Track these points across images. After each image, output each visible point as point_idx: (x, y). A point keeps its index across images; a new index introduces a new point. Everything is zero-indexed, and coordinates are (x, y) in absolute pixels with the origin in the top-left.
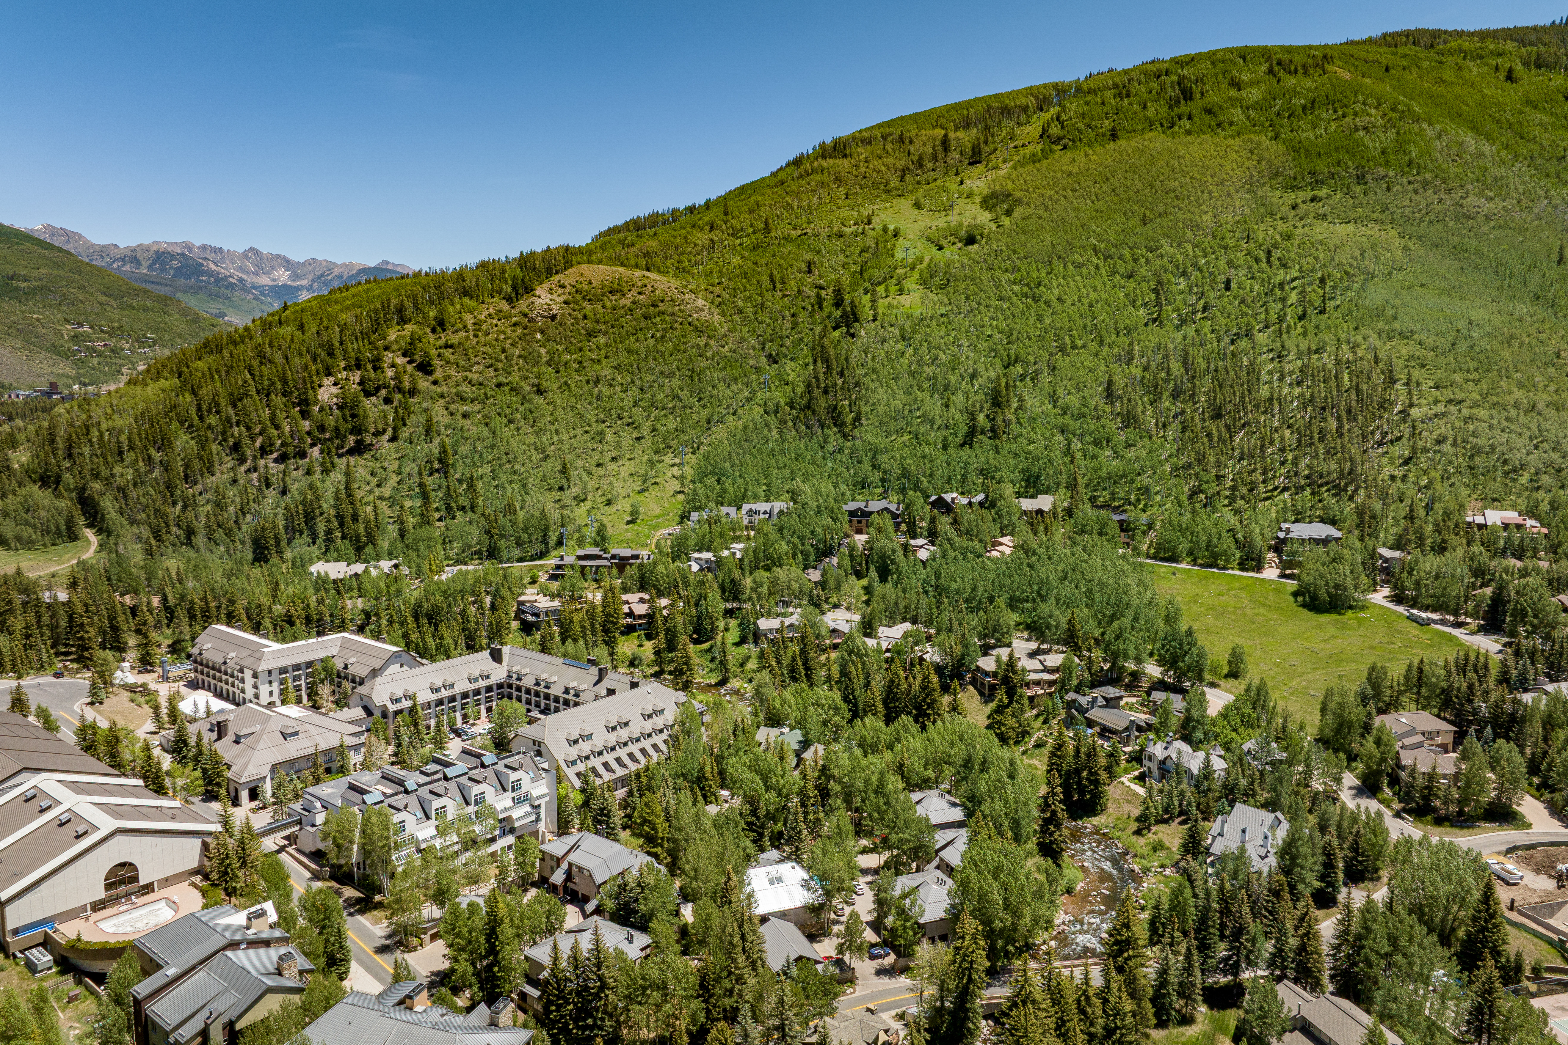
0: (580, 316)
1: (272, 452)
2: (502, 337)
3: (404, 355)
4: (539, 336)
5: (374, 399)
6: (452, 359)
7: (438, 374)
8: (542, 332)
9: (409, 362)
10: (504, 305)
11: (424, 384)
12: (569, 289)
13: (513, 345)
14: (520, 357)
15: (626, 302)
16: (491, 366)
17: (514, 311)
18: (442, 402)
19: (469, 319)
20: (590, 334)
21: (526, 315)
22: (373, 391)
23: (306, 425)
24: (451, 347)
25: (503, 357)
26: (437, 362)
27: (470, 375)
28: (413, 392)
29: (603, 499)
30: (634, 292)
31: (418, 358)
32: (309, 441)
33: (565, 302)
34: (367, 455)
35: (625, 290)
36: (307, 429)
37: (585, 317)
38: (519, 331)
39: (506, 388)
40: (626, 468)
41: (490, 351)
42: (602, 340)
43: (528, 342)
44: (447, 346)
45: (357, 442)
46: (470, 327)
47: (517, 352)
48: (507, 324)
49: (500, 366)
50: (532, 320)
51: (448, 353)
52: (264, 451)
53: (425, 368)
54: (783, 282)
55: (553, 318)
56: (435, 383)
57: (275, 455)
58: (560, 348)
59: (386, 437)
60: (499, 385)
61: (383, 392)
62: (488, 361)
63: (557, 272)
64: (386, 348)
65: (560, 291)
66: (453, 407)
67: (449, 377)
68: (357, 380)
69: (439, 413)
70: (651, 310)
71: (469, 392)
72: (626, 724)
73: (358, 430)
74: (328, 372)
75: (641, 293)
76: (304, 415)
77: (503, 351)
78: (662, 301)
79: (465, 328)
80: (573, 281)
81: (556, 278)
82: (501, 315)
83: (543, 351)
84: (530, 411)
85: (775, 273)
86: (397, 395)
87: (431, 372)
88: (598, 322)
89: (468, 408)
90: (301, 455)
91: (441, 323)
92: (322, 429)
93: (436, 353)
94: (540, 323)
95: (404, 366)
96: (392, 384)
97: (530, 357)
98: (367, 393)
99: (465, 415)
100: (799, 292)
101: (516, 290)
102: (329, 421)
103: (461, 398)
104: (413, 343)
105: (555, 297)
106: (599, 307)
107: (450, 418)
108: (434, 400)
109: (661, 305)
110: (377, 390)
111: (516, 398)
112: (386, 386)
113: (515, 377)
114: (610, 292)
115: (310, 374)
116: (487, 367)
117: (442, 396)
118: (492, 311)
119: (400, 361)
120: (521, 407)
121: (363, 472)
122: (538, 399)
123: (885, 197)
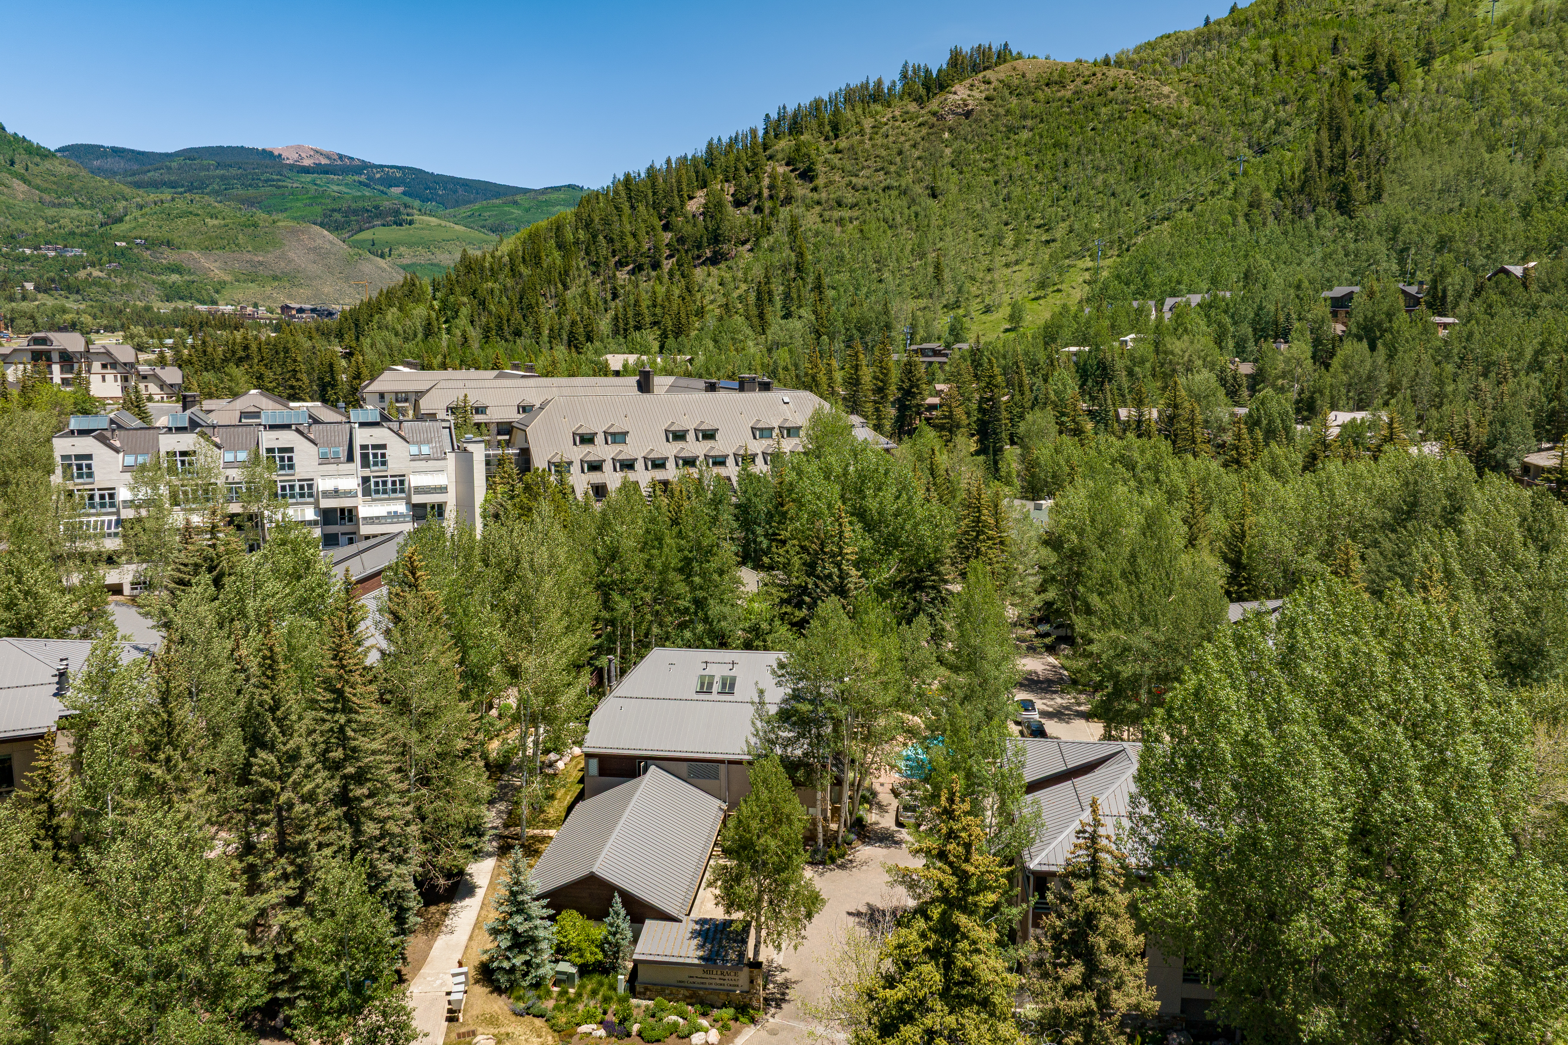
0: (1002, 111)
1: (627, 264)
2: (903, 138)
3: (787, 164)
4: (946, 135)
5: (745, 209)
6: (838, 163)
7: (820, 181)
8: (951, 130)
9: (792, 171)
10: (913, 107)
11: (801, 190)
12: (995, 84)
13: (914, 146)
14: (919, 158)
15: (1067, 94)
16: (882, 169)
17: (923, 112)
18: (818, 209)
19: (868, 123)
20: (1012, 130)
21: (934, 114)
22: (744, 200)
23: (668, 236)
24: (840, 152)
25: (898, 159)
26: (820, 168)
27: (854, 180)
28: (788, 200)
29: (982, 306)
30: (1079, 81)
31: (802, 166)
32: (666, 253)
33: (987, 99)
34: (723, 265)
35: (1068, 81)
36: (667, 241)
37: (1008, 112)
38: (924, 131)
39: (894, 193)
40: (1024, 272)
41: (884, 153)
42: (1025, 135)
43: (931, 142)
44: (837, 151)
45: (715, 252)
46: (868, 131)
47: (917, 154)
48: (912, 124)
49: (893, 168)
50: (941, 118)
51: (835, 159)
52: (620, 264)
53: (807, 175)
54: (1291, 63)
55: (968, 114)
56: (815, 189)
57: (631, 266)
58: (971, 147)
59: (748, 246)
60: (887, 188)
61: (755, 202)
62: (880, 165)
63: (985, 69)
64: (770, 158)
65: (983, 87)
66: (827, 214)
67: (831, 183)
68: (732, 191)
69: (810, 220)
70: (1097, 100)
71: (850, 197)
72: (709, 435)
73: (716, 238)
74: (704, 185)
75: (1086, 83)
76: (666, 228)
77: (900, 153)
78: (1113, 89)
79: (862, 132)
80: (1002, 76)
81: (981, 75)
82: (907, 117)
83: (948, 151)
84: (917, 215)
85: (1282, 53)
86: (768, 205)
87: (811, 179)
88: (1024, 117)
89: (846, 213)
90: (656, 266)
91: (835, 128)
92: (681, 240)
93: (822, 159)
94: (951, 120)
95: (784, 174)
96: (766, 193)
97: (931, 158)
98: (738, 204)
99: (840, 222)
100: (1314, 70)
101: (928, 90)
102: (688, 230)
103: (839, 204)
104: (798, 150)
105: (976, 93)
106: (1028, 101)
107: (821, 226)
108: (808, 207)
109: (1111, 94)
110: (749, 200)
111: (904, 202)
112: (759, 195)
113: (908, 179)
114: (1047, 85)
115: (679, 182)
116: (877, 171)
117: (819, 203)
118: (897, 113)
119: (781, 169)
120: (906, 211)
121: (713, 282)
122: (930, 202)
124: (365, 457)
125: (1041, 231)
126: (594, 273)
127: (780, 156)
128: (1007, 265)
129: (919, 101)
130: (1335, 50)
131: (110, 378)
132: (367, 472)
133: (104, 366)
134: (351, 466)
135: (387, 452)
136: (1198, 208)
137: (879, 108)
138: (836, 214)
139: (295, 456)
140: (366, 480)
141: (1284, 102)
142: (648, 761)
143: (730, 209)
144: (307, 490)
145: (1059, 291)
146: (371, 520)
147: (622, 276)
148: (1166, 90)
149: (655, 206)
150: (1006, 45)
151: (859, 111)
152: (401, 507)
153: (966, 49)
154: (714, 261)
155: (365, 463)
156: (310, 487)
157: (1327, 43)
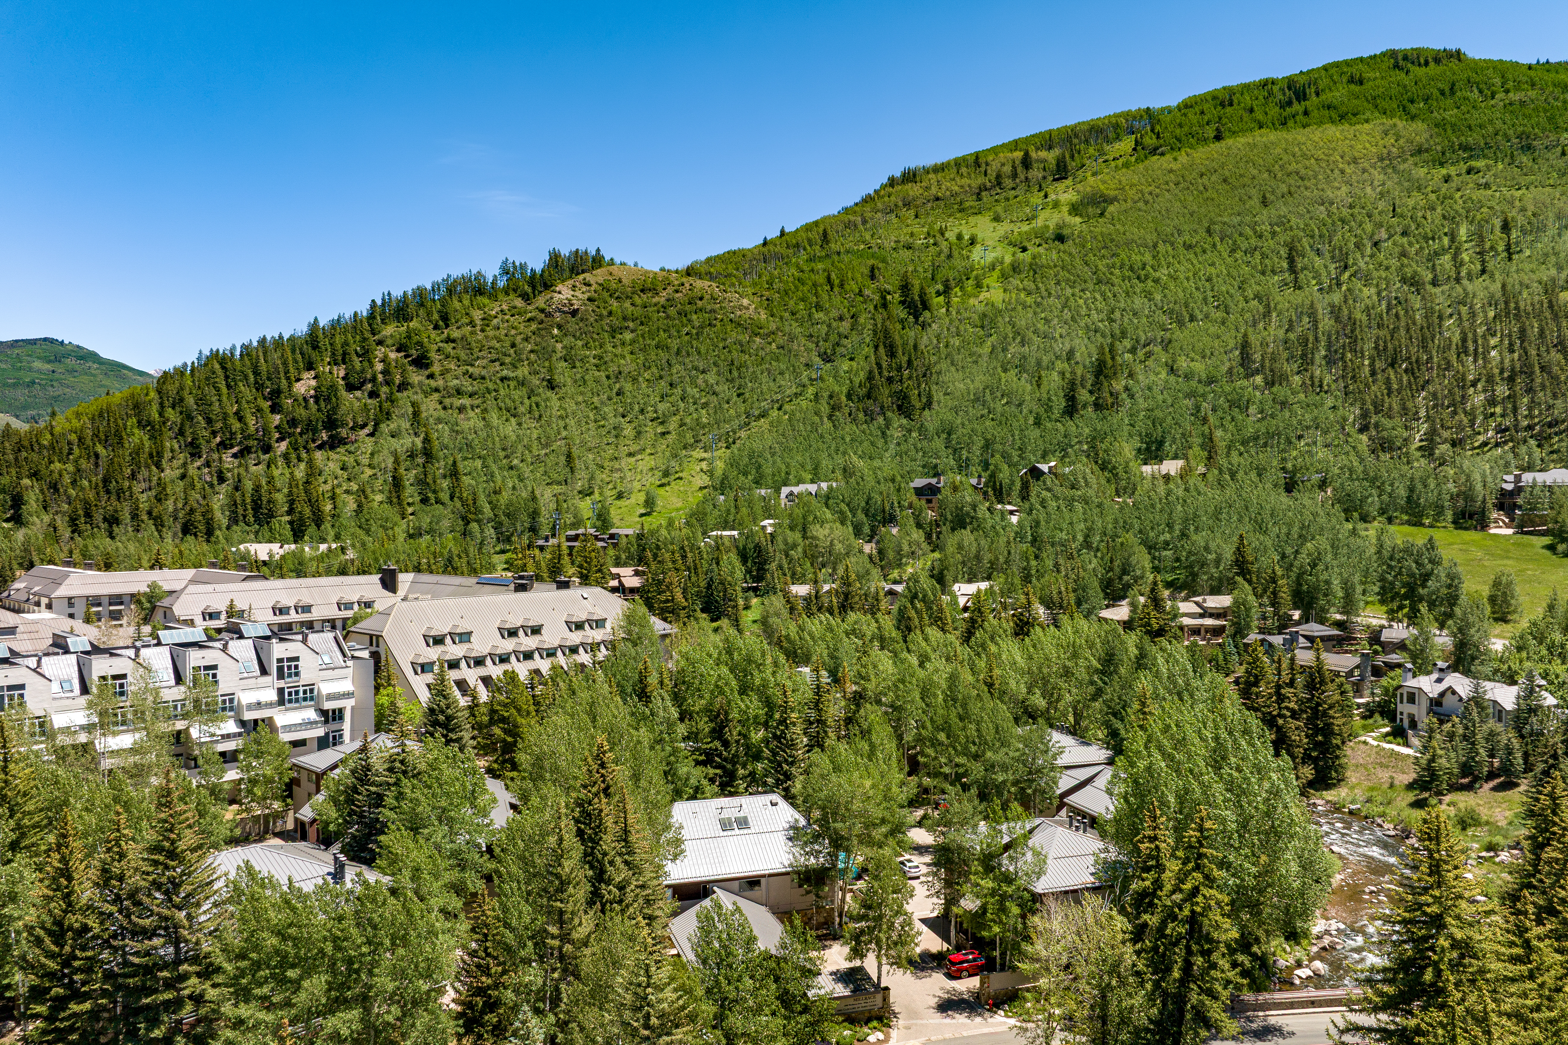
0: (605, 313)
1: (232, 447)
2: (513, 332)
3: (399, 350)
4: (556, 331)
5: (358, 393)
6: (452, 353)
7: (436, 368)
8: (560, 327)
9: (405, 357)
10: (519, 303)
11: (416, 377)
12: (595, 286)
13: (526, 339)
14: (532, 351)
15: (661, 300)
16: (497, 360)
17: (530, 308)
18: (436, 396)
19: (477, 315)
20: (616, 330)
21: (542, 311)
22: (357, 384)
23: (277, 419)
24: (453, 341)
25: (512, 351)
26: (434, 356)
27: (471, 369)
28: (404, 386)
29: (614, 492)
30: (670, 289)
31: (414, 353)
32: (277, 435)
33: (589, 299)
34: (341, 450)
35: (660, 288)
36: (277, 423)
37: (610, 313)
38: (534, 326)
39: (512, 384)
40: (646, 462)
41: (498, 345)
42: (628, 336)
43: (543, 337)
44: (449, 340)
45: (331, 436)
46: (479, 322)
47: (529, 347)
48: (521, 319)
49: (507, 360)
50: (549, 315)
51: (448, 348)
52: (223, 446)
53: (421, 362)
54: (842, 286)
55: (574, 313)
56: (431, 376)
57: (235, 450)
58: (580, 343)
59: (366, 431)
60: (504, 379)
61: (369, 386)
62: (494, 356)
63: (583, 272)
64: (380, 343)
65: (584, 289)
66: (447, 401)
67: (448, 371)
68: (342, 374)
69: (430, 407)
70: (688, 308)
71: (468, 386)
72: (536, 630)
73: (332, 422)
74: (310, 367)
75: (677, 291)
76: (275, 409)
77: (513, 345)
78: (701, 299)
79: (472, 323)
80: (600, 280)
81: (581, 277)
82: (514, 311)
83: (559, 346)
84: (537, 405)
85: (833, 276)
86: (385, 389)
87: (427, 366)
88: (625, 319)
89: (466, 401)
90: (267, 449)
91: (445, 318)
92: (293, 423)
93: (435, 347)
94: (558, 318)
95: (397, 361)
96: (380, 378)
97: (546, 354)
98: (350, 388)
99: (461, 409)
100: (860, 293)
101: (534, 288)
102: (301, 413)
103: (459, 392)
104: (409, 337)
105: (578, 293)
106: (627, 304)
107: (442, 412)
108: (426, 394)
109: (700, 303)
110: (363, 384)
111: (524, 391)
112: (374, 380)
113: (523, 371)
114: (642, 291)
115: (285, 364)
116: (493, 361)
117: (437, 390)
118: (505, 307)
119: (393, 355)
120: (527, 401)
121: (333, 466)
122: (549, 393)
123: (958, 215)
124: (280, 670)
125: (655, 424)
126: (192, 455)
127: (389, 342)
128: (630, 455)
129: (525, 297)
130: (873, 277)
132: (281, 684)
134: (267, 679)
135: (300, 664)
136: (787, 407)
137: (486, 301)
138: (458, 402)
139: (220, 674)
140: (281, 691)
141: (841, 319)
143: (343, 393)
144: (230, 705)
145: (680, 478)
146: (289, 728)
147: (228, 459)
148: (745, 302)
149: (259, 387)
150: (598, 250)
151: (466, 302)
152: (311, 714)
153: (565, 252)
154: (334, 443)
155: (281, 676)
156: (231, 701)
157: (867, 271)
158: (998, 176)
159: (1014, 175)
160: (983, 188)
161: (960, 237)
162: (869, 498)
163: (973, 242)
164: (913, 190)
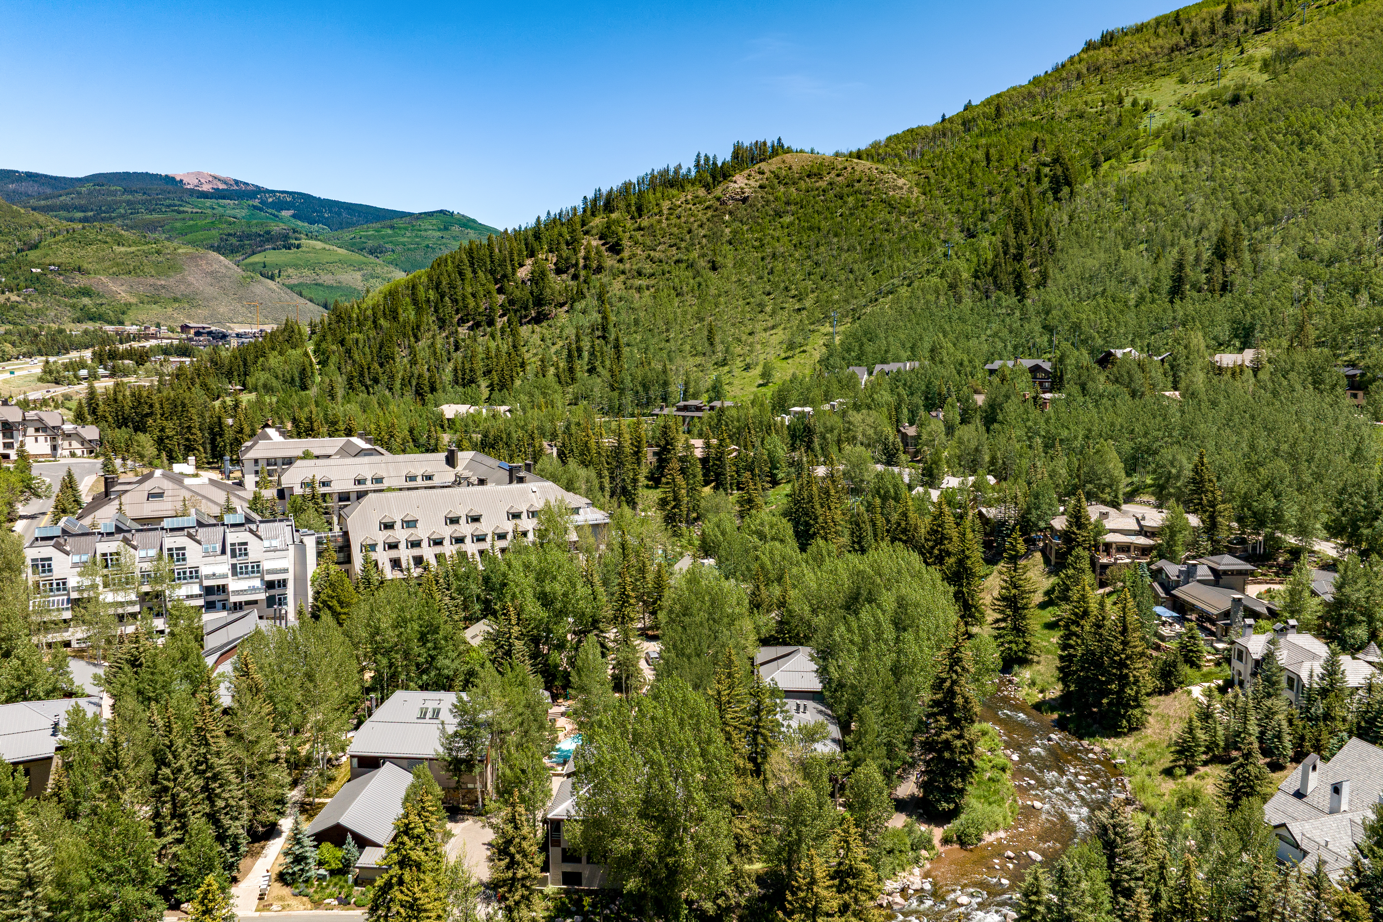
0: (771, 198)
1: (467, 321)
2: (692, 219)
3: (600, 239)
4: (727, 217)
5: (564, 276)
6: (641, 239)
7: (626, 254)
8: (731, 213)
9: (603, 245)
10: (702, 192)
11: (610, 261)
12: (768, 174)
13: (701, 226)
14: (704, 236)
15: (823, 184)
16: (675, 245)
17: (709, 197)
18: (622, 277)
19: (666, 205)
20: (779, 214)
21: (718, 199)
22: (564, 268)
23: (501, 299)
24: (642, 229)
25: (688, 237)
26: (626, 242)
27: (652, 253)
28: (599, 269)
29: (743, 364)
30: (833, 174)
31: (612, 241)
32: (500, 312)
33: (761, 187)
34: (544, 324)
35: (825, 173)
36: (500, 302)
38: (710, 213)
39: (683, 265)
40: (780, 335)
41: (677, 231)
42: (787, 219)
43: (715, 223)
44: (640, 229)
45: (539, 313)
46: (665, 212)
47: (703, 232)
48: (701, 207)
49: (683, 245)
50: (723, 203)
51: (638, 235)
52: (462, 321)
53: (615, 249)
54: (1000, 160)
55: (744, 200)
56: (621, 261)
57: (471, 323)
58: (745, 228)
59: (566, 308)
60: (678, 262)
61: (572, 270)
62: (673, 242)
63: (761, 161)
64: (586, 233)
65: (758, 177)
66: (629, 282)
67: (634, 255)
68: (555, 260)
69: (616, 287)
70: (846, 190)
71: (648, 268)
72: (476, 519)
73: (539, 301)
74: (532, 254)
75: (838, 175)
76: (500, 291)
77: (690, 232)
78: (859, 181)
79: (660, 213)
80: (774, 168)
81: (757, 167)
82: (697, 200)
83: (727, 230)
84: (700, 284)
85: (992, 151)
86: (583, 273)
87: (618, 252)
88: (788, 203)
89: (643, 282)
90: (491, 323)
91: (640, 210)
92: (512, 302)
93: (628, 234)
94: (731, 205)
95: (597, 247)
96: (581, 262)
97: (713, 237)
98: (559, 271)
99: (639, 289)
100: (1016, 167)
101: (714, 178)
102: (517, 293)
103: (640, 273)
104: (608, 227)
105: (752, 182)
106: (793, 189)
107: (624, 293)
108: (615, 276)
109: (857, 185)
110: (568, 268)
111: (690, 273)
112: (576, 264)
113: (695, 254)
114: (808, 176)
115: (511, 253)
116: (671, 246)
117: (623, 272)
118: (689, 197)
119: (594, 243)
120: (691, 281)
121: (536, 338)
122: (711, 274)
123: (1146, 78)
124: (233, 551)
125: (794, 300)
126: (440, 328)
127: (594, 231)
128: (765, 330)
129: (707, 187)
130: (1035, 149)
131: (41, 439)
132: (234, 561)
133: (37, 430)
134: (224, 557)
135: (248, 547)
136: (916, 284)
137: (675, 192)
138: (638, 282)
140: (234, 566)
141: (991, 193)
142: (385, 759)
143: (552, 276)
144: (194, 574)
145: (804, 351)
146: (239, 592)
147: (463, 331)
148: (901, 182)
149: (492, 272)
150: (779, 139)
151: (659, 195)
152: (257, 583)
153: (747, 144)
154: (538, 320)
155: (234, 555)
156: (197, 572)
157: (1028, 144)
158: (1194, 34)
159: (1213, 31)
160: (1175, 48)
161: (1135, 103)
162: (930, 383)
163: (1147, 108)
164: (1105, 54)
